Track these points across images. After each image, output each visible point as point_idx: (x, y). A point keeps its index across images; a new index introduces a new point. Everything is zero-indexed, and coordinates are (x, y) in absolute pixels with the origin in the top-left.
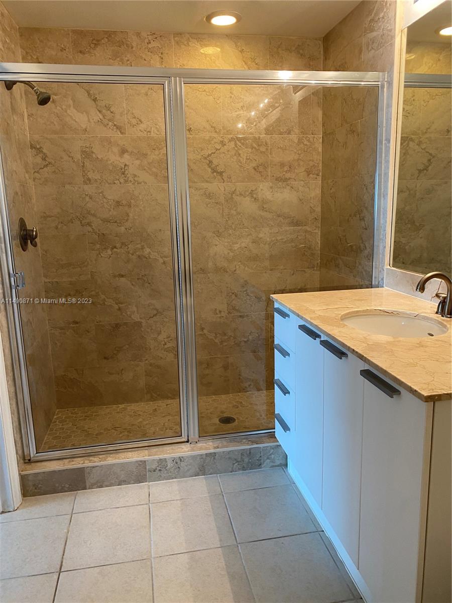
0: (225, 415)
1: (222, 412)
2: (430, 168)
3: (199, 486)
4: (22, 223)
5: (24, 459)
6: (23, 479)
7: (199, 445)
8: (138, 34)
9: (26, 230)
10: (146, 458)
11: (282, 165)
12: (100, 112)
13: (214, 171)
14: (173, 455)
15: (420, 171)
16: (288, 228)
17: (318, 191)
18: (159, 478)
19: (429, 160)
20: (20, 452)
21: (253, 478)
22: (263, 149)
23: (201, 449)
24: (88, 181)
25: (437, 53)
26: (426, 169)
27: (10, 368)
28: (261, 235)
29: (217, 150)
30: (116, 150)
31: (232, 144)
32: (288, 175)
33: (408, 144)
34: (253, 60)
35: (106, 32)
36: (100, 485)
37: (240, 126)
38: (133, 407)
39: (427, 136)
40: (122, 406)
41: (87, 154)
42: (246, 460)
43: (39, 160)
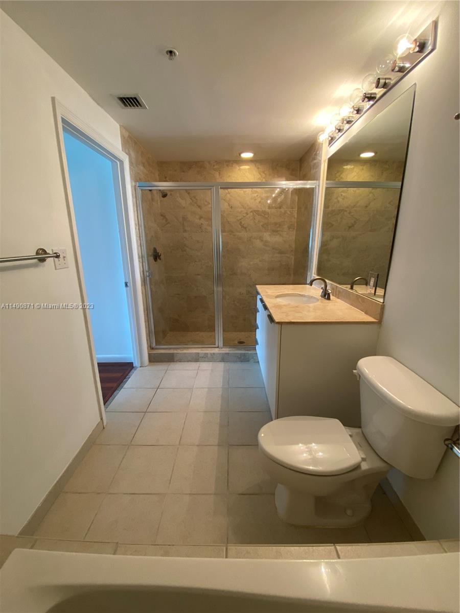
0: (241, 341)
1: (240, 339)
2: (355, 226)
3: (221, 366)
4: (155, 250)
5: (151, 347)
6: (150, 355)
7: (223, 349)
8: (209, 162)
9: (156, 252)
10: (199, 352)
11: (276, 224)
12: (191, 199)
13: (243, 227)
14: (211, 352)
15: (350, 227)
16: (277, 255)
17: (294, 237)
18: (205, 361)
19: (355, 222)
20: (149, 344)
21: (244, 366)
22: (267, 216)
23: (223, 350)
24: (185, 231)
25: (361, 166)
26: (353, 225)
27: (146, 310)
28: (264, 258)
29: (244, 217)
30: (197, 217)
31: (252, 214)
32: (278, 229)
33: (344, 213)
34: (264, 172)
35: (194, 162)
36: (180, 361)
37: (269, 202)
38: (202, 334)
39: (355, 209)
40: (198, 333)
41: (184, 218)
42: (243, 358)
43: (164, 221)
